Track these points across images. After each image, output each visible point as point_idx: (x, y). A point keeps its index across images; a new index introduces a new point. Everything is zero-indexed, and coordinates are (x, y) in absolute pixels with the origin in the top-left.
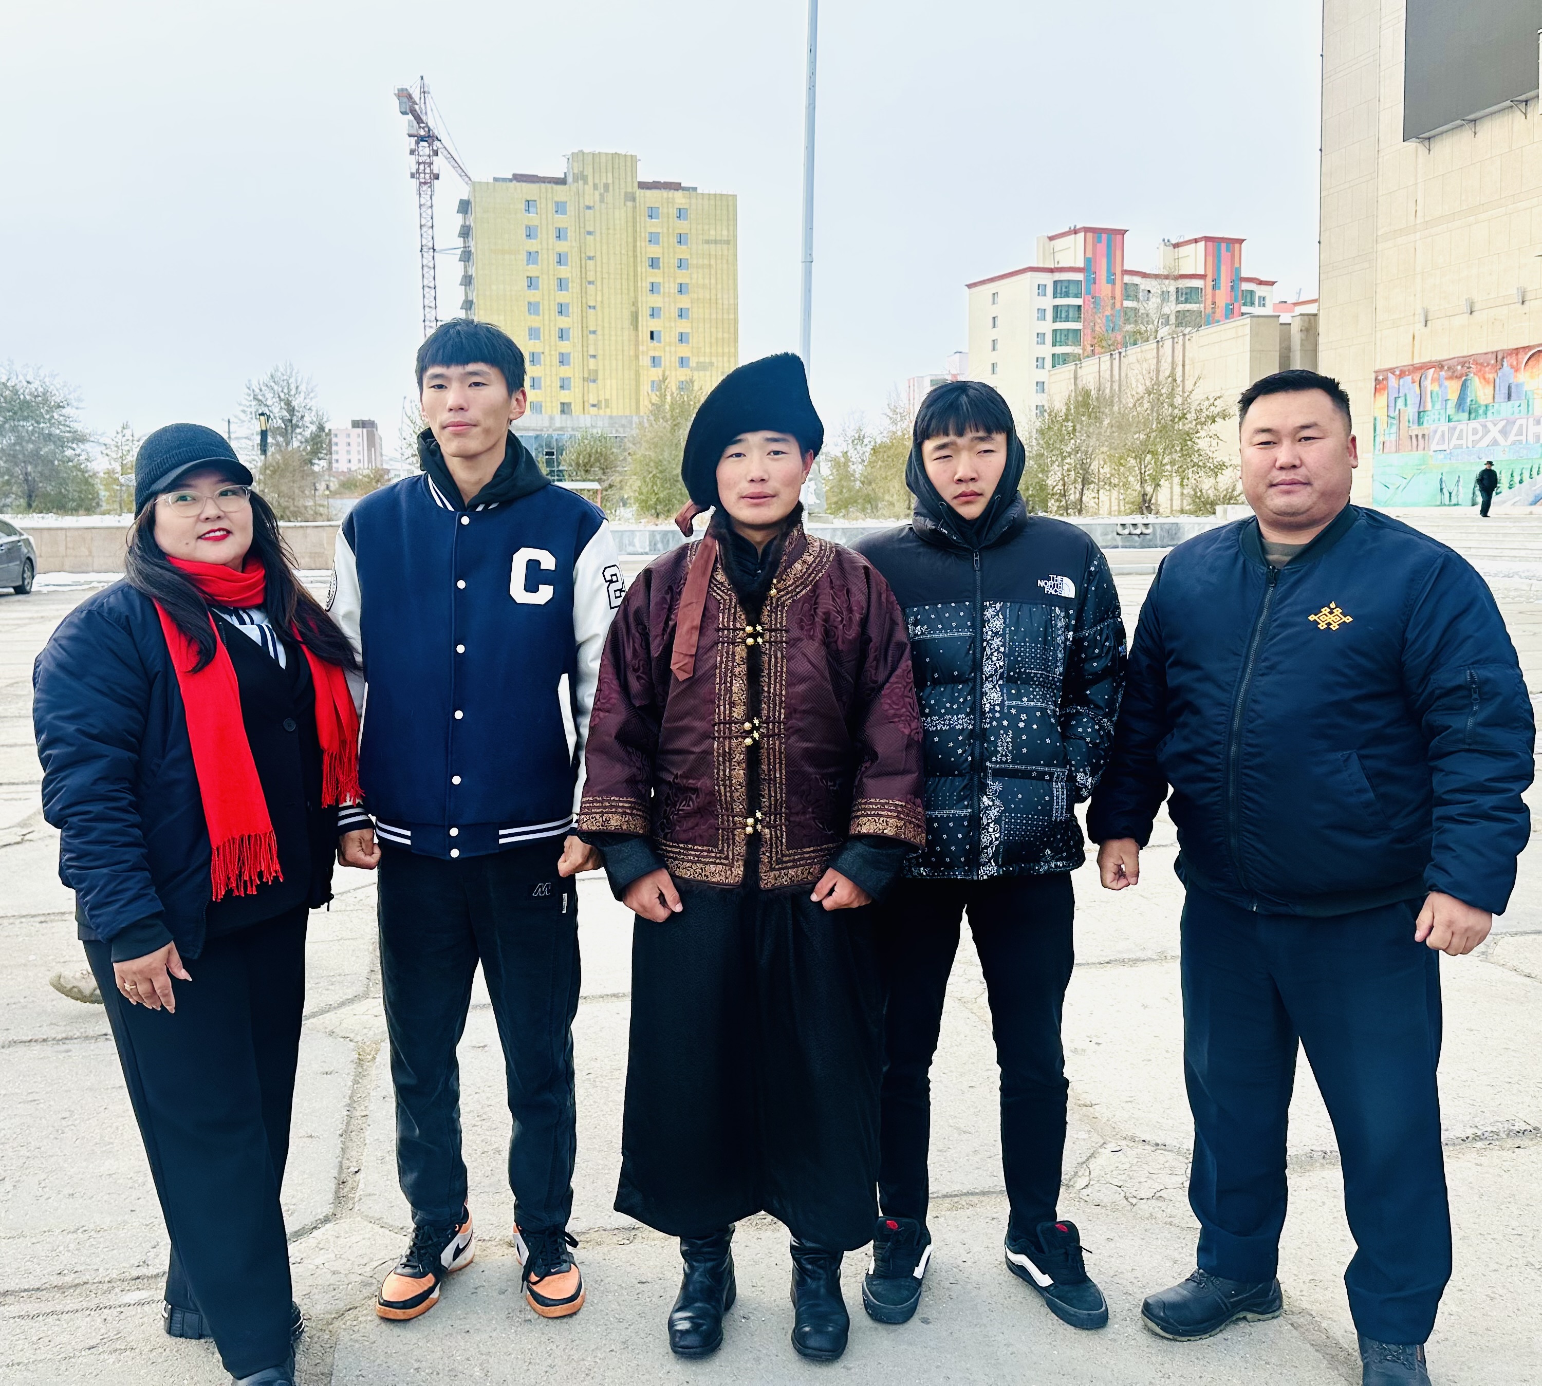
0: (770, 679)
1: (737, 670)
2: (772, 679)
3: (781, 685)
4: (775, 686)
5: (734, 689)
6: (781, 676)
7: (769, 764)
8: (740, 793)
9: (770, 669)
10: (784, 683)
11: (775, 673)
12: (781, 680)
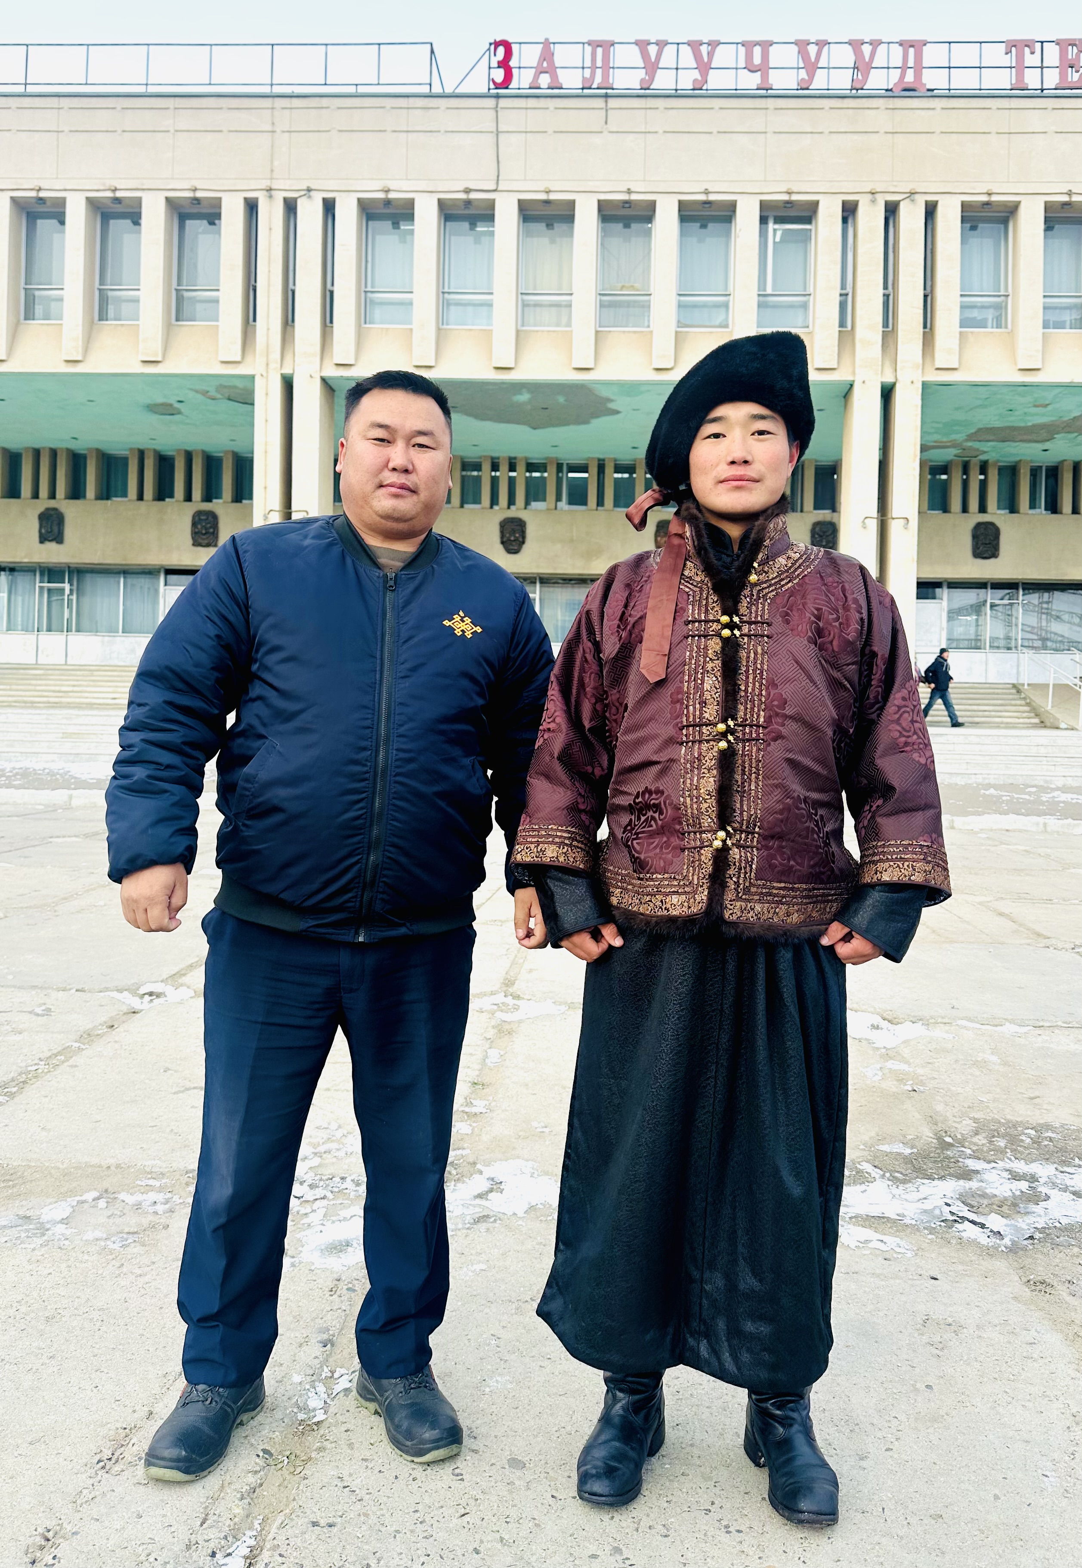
0: (747, 677)
1: (710, 666)
2: (751, 677)
3: (761, 684)
4: (754, 685)
5: (707, 686)
6: (761, 674)
7: (743, 773)
8: (709, 805)
9: (748, 666)
10: (764, 682)
11: (754, 671)
12: (762, 678)
